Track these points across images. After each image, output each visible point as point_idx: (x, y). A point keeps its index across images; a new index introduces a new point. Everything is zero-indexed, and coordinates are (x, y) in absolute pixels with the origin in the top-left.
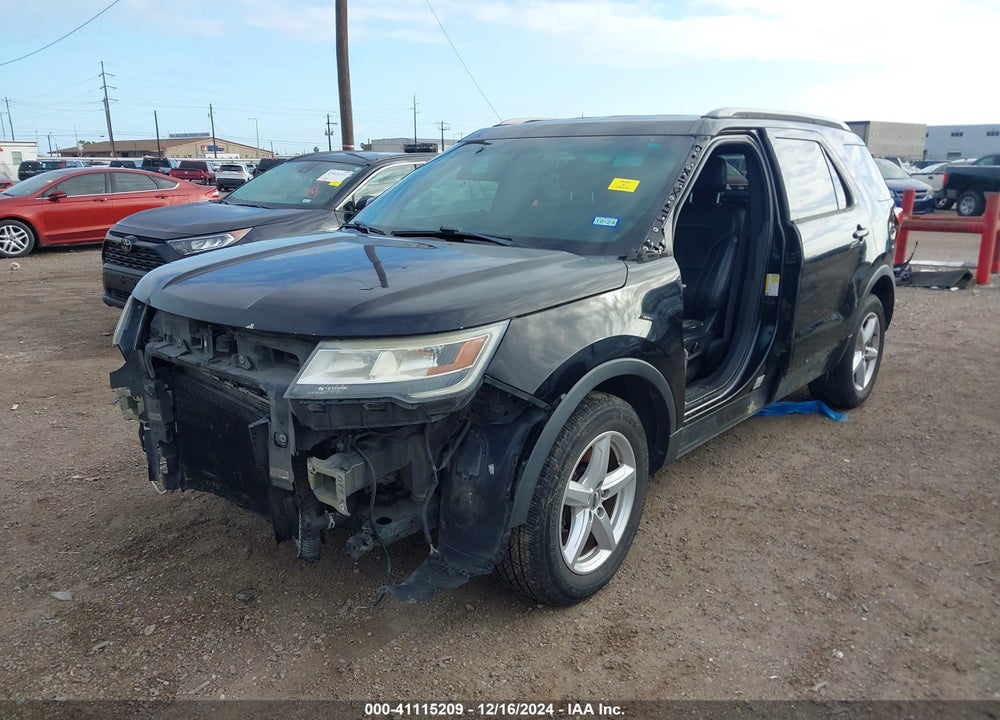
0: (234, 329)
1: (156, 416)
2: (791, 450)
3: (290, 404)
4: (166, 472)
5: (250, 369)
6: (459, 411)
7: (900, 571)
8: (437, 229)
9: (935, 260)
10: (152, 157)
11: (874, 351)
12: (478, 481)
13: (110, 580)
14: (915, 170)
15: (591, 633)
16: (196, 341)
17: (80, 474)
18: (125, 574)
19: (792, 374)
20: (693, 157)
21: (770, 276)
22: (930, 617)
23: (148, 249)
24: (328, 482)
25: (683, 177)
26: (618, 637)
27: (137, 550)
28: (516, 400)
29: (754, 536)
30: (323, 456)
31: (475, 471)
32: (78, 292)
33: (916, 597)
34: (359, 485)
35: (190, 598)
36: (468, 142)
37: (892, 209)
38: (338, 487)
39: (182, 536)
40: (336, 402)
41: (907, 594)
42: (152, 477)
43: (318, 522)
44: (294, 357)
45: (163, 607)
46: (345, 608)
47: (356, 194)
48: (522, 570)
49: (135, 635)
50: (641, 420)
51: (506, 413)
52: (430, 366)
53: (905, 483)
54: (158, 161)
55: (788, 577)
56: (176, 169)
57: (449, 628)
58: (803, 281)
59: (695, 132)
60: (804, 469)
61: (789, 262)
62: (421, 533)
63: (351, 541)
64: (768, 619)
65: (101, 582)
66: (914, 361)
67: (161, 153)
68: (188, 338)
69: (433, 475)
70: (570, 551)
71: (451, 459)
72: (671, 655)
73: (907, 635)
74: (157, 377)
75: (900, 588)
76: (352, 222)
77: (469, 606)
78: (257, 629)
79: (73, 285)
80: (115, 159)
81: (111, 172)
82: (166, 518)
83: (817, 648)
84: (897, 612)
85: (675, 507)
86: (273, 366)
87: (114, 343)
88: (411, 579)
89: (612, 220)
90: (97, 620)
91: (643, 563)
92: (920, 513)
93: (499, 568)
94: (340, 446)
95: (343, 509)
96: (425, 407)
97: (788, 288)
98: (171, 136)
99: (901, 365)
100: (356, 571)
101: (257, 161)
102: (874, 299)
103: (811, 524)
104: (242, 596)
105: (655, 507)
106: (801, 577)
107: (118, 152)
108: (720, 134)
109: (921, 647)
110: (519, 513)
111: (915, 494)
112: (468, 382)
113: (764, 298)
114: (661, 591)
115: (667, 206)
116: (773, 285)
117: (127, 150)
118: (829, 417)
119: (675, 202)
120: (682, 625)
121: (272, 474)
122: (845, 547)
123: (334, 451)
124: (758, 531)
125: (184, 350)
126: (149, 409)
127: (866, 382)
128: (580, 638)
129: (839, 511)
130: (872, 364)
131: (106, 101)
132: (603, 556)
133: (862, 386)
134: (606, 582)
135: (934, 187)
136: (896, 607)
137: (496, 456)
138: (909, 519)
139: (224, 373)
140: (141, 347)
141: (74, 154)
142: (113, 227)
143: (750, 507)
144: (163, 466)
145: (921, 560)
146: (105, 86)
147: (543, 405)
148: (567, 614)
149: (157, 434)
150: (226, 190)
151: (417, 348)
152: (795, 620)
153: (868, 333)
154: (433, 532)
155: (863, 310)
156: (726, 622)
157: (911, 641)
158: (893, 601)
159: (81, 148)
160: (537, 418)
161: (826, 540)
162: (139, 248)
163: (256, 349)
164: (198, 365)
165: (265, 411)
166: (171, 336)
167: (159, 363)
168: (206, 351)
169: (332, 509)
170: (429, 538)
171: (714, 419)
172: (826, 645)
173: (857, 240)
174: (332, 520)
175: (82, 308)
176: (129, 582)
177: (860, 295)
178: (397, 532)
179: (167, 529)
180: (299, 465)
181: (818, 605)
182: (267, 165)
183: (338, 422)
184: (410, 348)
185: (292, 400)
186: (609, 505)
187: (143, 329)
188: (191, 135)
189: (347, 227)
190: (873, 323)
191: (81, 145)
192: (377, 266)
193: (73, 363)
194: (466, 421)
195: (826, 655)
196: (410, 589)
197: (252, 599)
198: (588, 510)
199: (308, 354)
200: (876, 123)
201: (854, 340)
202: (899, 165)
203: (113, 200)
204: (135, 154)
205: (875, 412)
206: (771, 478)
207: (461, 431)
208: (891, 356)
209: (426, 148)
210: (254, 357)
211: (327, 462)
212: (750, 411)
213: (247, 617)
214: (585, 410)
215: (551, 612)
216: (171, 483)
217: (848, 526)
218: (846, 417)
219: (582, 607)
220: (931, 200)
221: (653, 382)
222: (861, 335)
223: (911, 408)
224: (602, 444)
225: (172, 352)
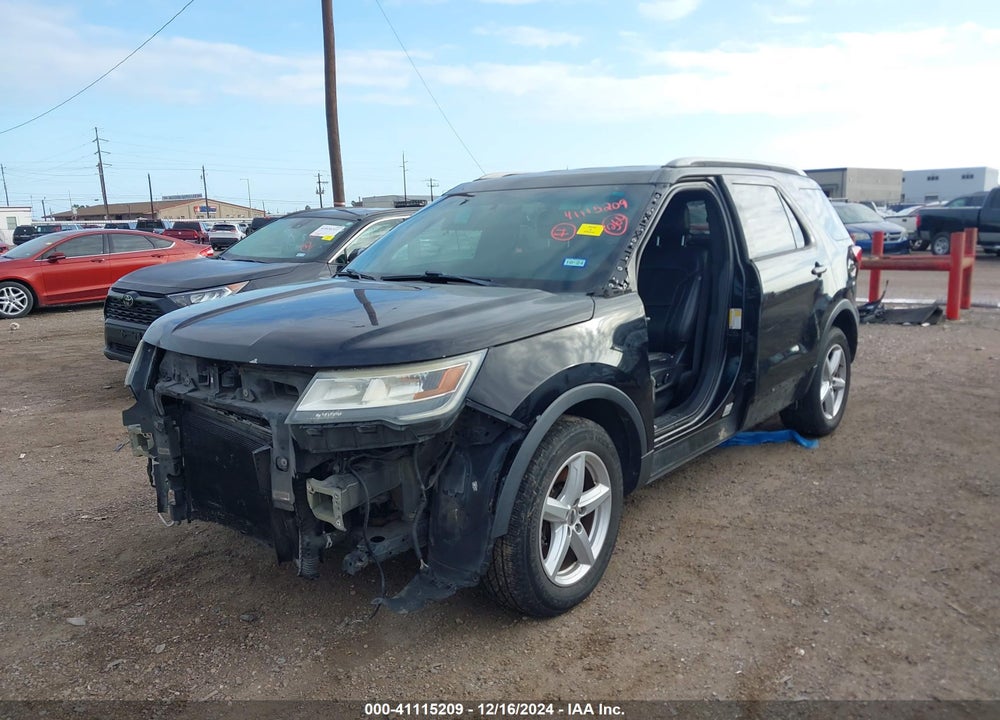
0: (239, 364)
1: (165, 451)
2: (764, 475)
3: (290, 429)
4: (174, 504)
5: (254, 401)
6: (444, 432)
7: (861, 579)
8: (423, 274)
9: (910, 298)
10: (148, 220)
11: (841, 381)
12: (463, 498)
13: (121, 607)
14: (891, 213)
15: (572, 640)
16: (203, 379)
17: (88, 514)
18: (134, 601)
19: (760, 403)
20: (654, 203)
21: (732, 310)
22: (887, 618)
23: (149, 303)
24: (325, 500)
25: (644, 221)
26: (598, 642)
27: (145, 580)
28: (496, 421)
29: (726, 553)
30: (321, 478)
31: (460, 488)
32: (79, 349)
33: (875, 601)
34: (354, 504)
35: (197, 620)
36: (449, 195)
37: (850, 248)
38: (335, 504)
39: (188, 566)
40: (332, 426)
41: (867, 598)
42: (161, 509)
43: (317, 541)
44: (294, 389)
45: (172, 629)
46: (343, 624)
47: (348, 246)
48: (506, 581)
49: (147, 653)
50: (613, 440)
51: (487, 434)
52: (417, 392)
53: (870, 501)
54: (152, 222)
55: (757, 587)
56: (170, 230)
57: (440, 640)
58: (765, 314)
59: (655, 181)
60: (775, 491)
61: (750, 298)
62: (412, 551)
63: (347, 558)
64: (737, 624)
65: (113, 609)
66: (883, 392)
67: (154, 215)
68: (195, 376)
69: (422, 495)
70: (551, 564)
71: (439, 477)
72: (647, 656)
73: (864, 634)
74: (166, 414)
75: (860, 594)
76: (345, 271)
77: (458, 620)
78: (261, 645)
79: (73, 342)
80: (109, 222)
81: (108, 234)
82: (172, 551)
83: (782, 648)
84: (856, 615)
85: (653, 528)
86: (274, 398)
87: (126, 383)
88: (403, 593)
89: (581, 261)
90: (110, 641)
91: (621, 579)
92: (882, 528)
93: (485, 581)
94: (336, 468)
95: (339, 524)
96: (413, 428)
97: (750, 321)
98: (165, 198)
99: (871, 396)
100: (353, 593)
101: (249, 220)
102: (837, 331)
103: (780, 540)
104: (246, 617)
105: (634, 529)
106: (769, 586)
107: (112, 215)
108: (678, 182)
109: (878, 644)
110: (501, 524)
111: (878, 511)
112: (452, 405)
113: (729, 331)
114: (638, 602)
115: (630, 247)
116: (736, 319)
117: (120, 213)
118: (800, 444)
119: (638, 244)
120: (657, 631)
121: (274, 496)
122: (811, 559)
123: (331, 473)
124: (730, 547)
125: (192, 387)
126: (158, 444)
127: (835, 411)
128: (562, 645)
129: (807, 528)
130: (841, 394)
131: (100, 166)
132: (583, 570)
133: (832, 415)
134: (587, 595)
135: (908, 229)
136: (856, 611)
137: (479, 475)
138: (871, 533)
139: (230, 405)
140: (151, 386)
141: (69, 218)
142: (113, 285)
143: (723, 527)
144: (171, 497)
145: (881, 568)
146: (99, 151)
147: (520, 425)
148: (552, 624)
149: (165, 467)
150: (220, 249)
151: (404, 375)
152: (762, 623)
153: (833, 364)
154: (424, 551)
155: (828, 341)
156: (698, 627)
157: (868, 639)
158: (853, 605)
159: (75, 212)
160: (515, 438)
161: (794, 554)
162: (140, 302)
163: (259, 382)
164: (206, 400)
165: (268, 439)
166: (179, 376)
167: (168, 401)
168: (212, 387)
169: (330, 528)
170: (419, 553)
171: (686, 444)
172: (789, 645)
173: (815, 277)
174: (329, 540)
175: (83, 364)
176: (139, 608)
177: (822, 329)
178: (390, 549)
179: (174, 561)
180: (299, 487)
181: (783, 610)
182: (259, 224)
183: (334, 446)
184: (398, 376)
185: (292, 425)
186: (587, 522)
187: (152, 369)
188: (184, 197)
189: (339, 276)
190: (838, 354)
191: (75, 209)
192: (367, 306)
193: (76, 414)
194: (451, 443)
195: (789, 653)
196: (402, 602)
197: (256, 619)
198: (566, 526)
199: (306, 384)
200: (853, 169)
201: (819, 370)
202: (874, 209)
203: (110, 260)
204: (129, 216)
205: (845, 439)
206: (743, 501)
207: (446, 453)
208: (862, 388)
209: (416, 203)
210: (257, 390)
211: (325, 482)
212: (721, 438)
213: (251, 635)
214: (560, 431)
215: (535, 623)
216: (179, 513)
217: (814, 541)
218: (816, 444)
219: (565, 618)
220: (904, 242)
221: (622, 405)
222: (827, 366)
223: (879, 434)
224: (577, 463)
225: (180, 390)
